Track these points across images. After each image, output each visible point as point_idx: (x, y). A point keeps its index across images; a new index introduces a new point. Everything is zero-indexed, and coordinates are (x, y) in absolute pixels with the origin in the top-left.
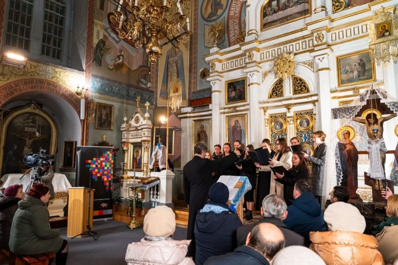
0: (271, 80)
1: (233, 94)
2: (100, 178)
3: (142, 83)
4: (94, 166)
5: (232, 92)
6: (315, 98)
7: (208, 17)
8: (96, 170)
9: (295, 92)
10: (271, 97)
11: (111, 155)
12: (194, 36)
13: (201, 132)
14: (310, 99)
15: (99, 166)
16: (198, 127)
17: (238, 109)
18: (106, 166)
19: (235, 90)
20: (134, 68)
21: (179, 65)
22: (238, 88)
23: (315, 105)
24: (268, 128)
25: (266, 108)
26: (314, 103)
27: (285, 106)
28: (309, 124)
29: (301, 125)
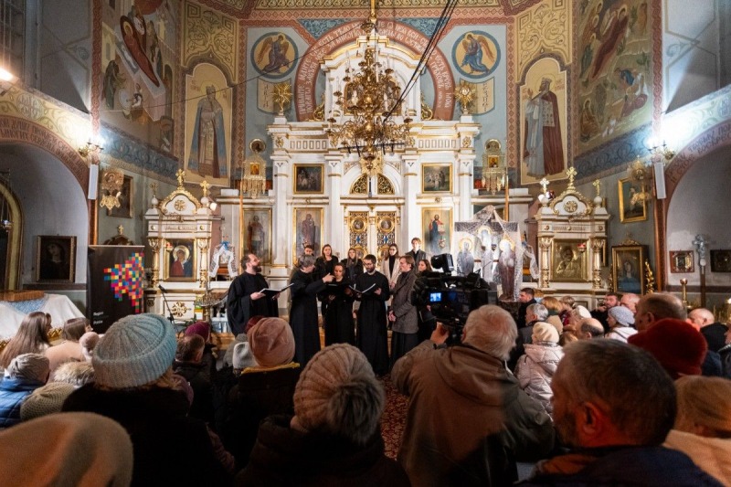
0: (355, 174)
1: (305, 182)
2: (126, 296)
3: (165, 144)
4: (117, 277)
5: (302, 178)
6: (401, 201)
7: (264, 69)
8: (120, 284)
9: (380, 191)
10: (352, 192)
11: (140, 258)
12: (239, 89)
13: (254, 224)
14: (396, 201)
15: (124, 277)
16: (249, 217)
17: (312, 201)
18: (134, 276)
19: (307, 177)
20: (155, 119)
21: (218, 126)
22: (312, 175)
23: (399, 208)
24: (347, 227)
25: (346, 205)
26: (398, 205)
27: (368, 205)
28: (390, 226)
29: (382, 226)
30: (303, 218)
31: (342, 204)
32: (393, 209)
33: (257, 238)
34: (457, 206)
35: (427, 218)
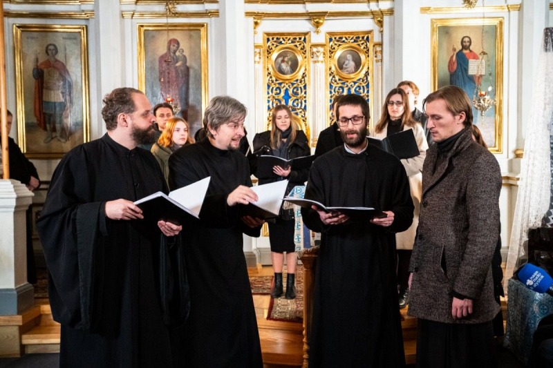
6: (385, 5)
13: (48, 64)
17: (179, 8)
23: (381, 23)
24: (260, 67)
25: (258, 16)
26: (378, 17)
27: (311, 16)
28: (358, 64)
29: (341, 65)
30: (162, 49)
31: (248, 14)
32: (365, 24)
33: (57, 96)
34: (515, 14)
35: (445, 45)
